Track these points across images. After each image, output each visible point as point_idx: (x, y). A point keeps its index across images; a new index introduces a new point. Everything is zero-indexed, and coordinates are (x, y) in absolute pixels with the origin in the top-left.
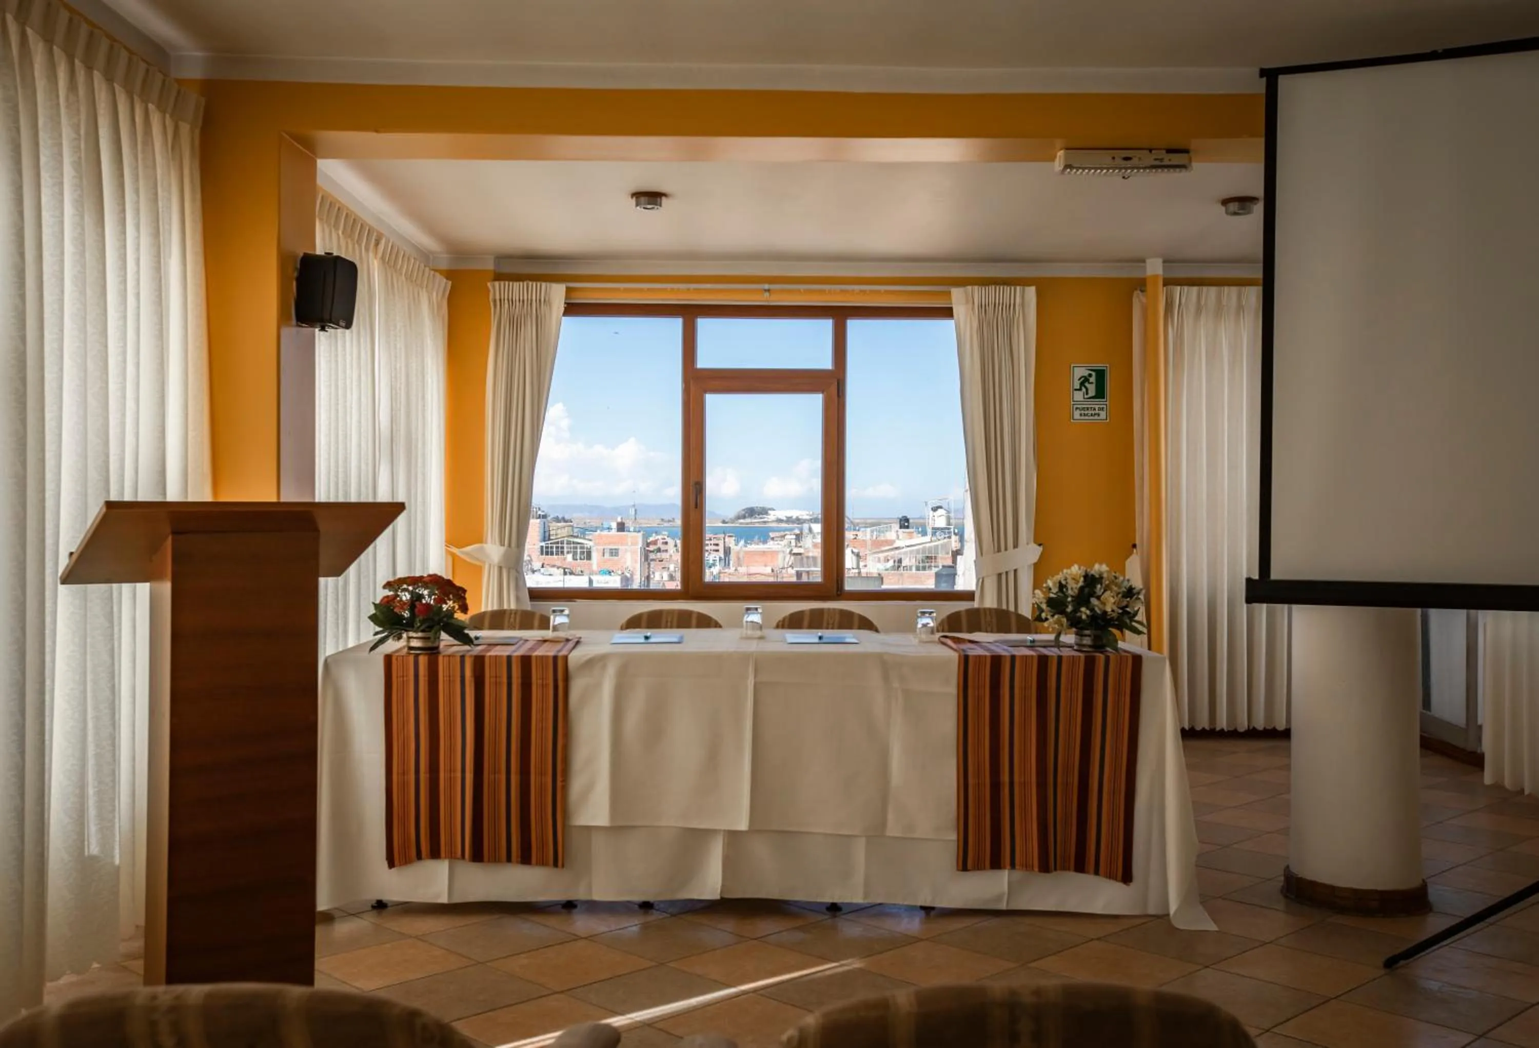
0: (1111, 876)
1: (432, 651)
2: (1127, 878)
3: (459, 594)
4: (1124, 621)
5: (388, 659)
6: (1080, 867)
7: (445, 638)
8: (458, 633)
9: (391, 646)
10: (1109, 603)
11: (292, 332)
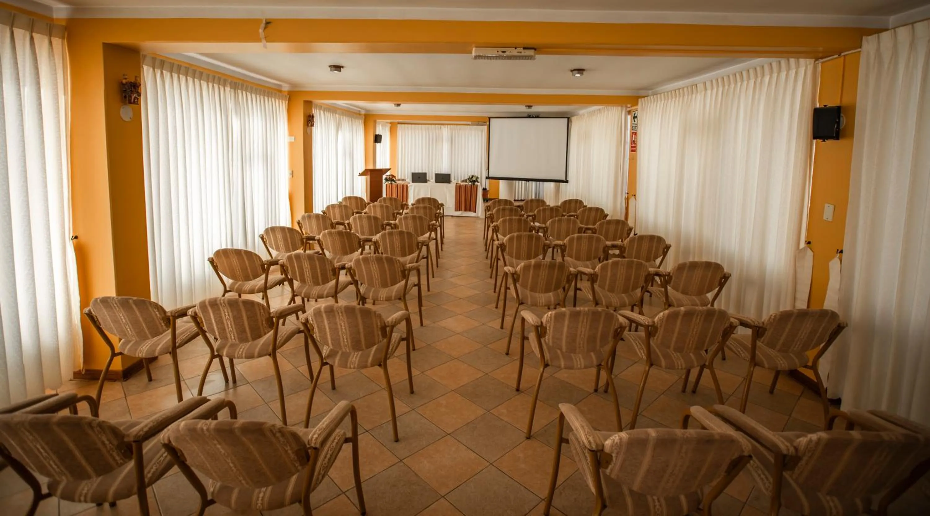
0: (474, 212)
1: (392, 184)
2: (475, 212)
3: (395, 177)
4: (476, 181)
5: (386, 185)
6: (470, 211)
7: (393, 182)
8: (395, 182)
9: (387, 183)
10: (474, 179)
11: (375, 144)
